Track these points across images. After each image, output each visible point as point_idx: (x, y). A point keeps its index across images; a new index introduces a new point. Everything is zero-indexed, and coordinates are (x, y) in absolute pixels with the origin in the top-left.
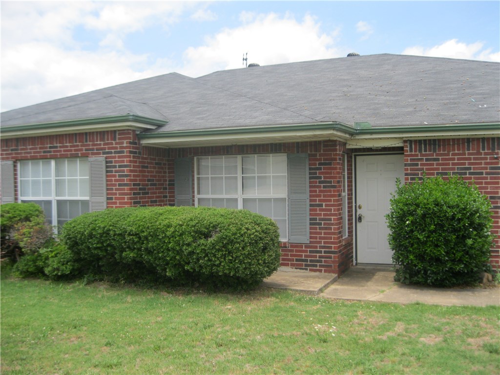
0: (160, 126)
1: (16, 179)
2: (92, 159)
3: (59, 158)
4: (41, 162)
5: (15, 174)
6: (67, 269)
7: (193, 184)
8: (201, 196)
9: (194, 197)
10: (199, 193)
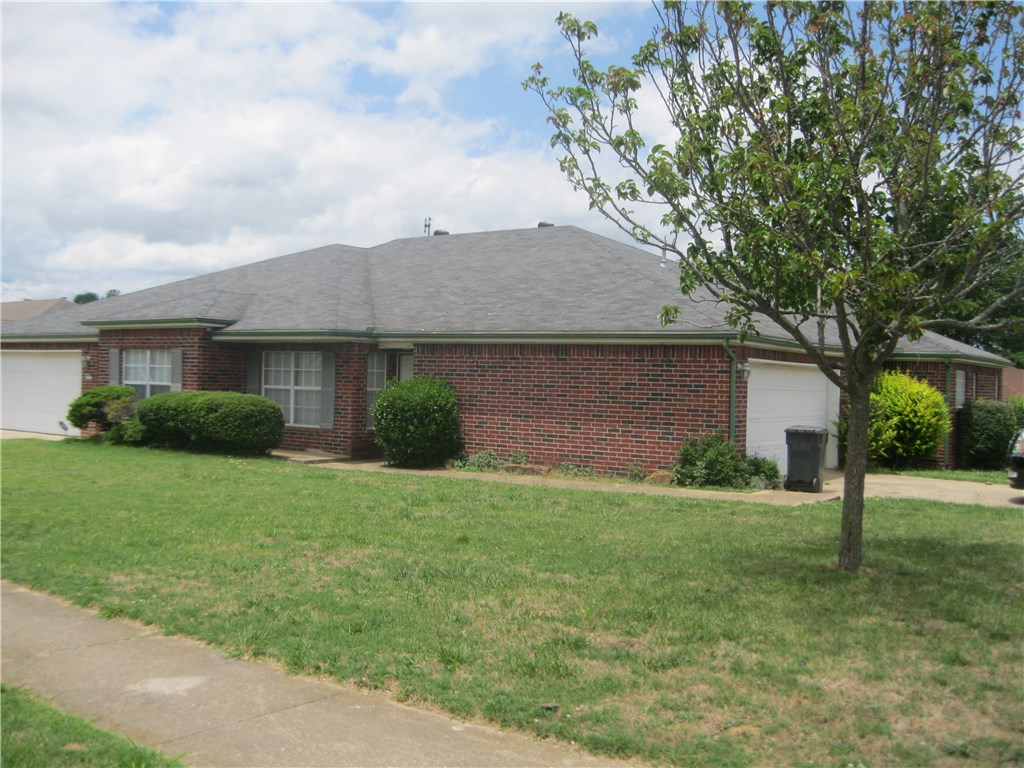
0: (229, 323)
1: (121, 365)
2: (174, 350)
3: (153, 348)
4: (140, 351)
5: (121, 361)
6: (138, 437)
7: (260, 375)
8: (267, 387)
9: (261, 386)
10: (266, 383)
